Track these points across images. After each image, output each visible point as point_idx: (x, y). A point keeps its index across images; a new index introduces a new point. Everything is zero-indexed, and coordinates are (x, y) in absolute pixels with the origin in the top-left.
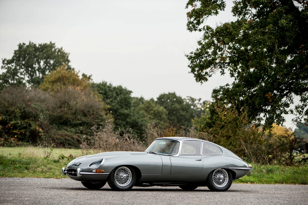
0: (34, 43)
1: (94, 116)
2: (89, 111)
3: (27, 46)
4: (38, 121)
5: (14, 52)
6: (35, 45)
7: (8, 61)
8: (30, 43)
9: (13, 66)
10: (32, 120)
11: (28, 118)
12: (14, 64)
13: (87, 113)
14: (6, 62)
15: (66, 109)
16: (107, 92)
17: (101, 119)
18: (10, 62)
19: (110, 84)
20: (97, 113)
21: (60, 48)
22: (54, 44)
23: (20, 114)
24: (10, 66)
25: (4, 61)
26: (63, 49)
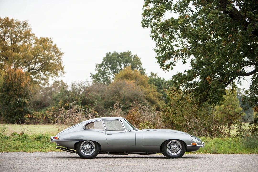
0: (117, 52)
1: (138, 101)
2: (134, 98)
3: (112, 54)
4: (94, 106)
5: (103, 59)
6: (117, 53)
7: (99, 65)
8: (114, 52)
9: (102, 69)
10: (90, 106)
11: (87, 104)
12: (103, 67)
13: (133, 100)
14: (98, 66)
15: (116, 97)
16: (161, 84)
17: (143, 103)
18: (101, 66)
19: (163, 79)
20: (140, 99)
21: (135, 55)
22: (130, 52)
23: (81, 101)
24: (101, 68)
25: (96, 65)
26: (137, 56)
